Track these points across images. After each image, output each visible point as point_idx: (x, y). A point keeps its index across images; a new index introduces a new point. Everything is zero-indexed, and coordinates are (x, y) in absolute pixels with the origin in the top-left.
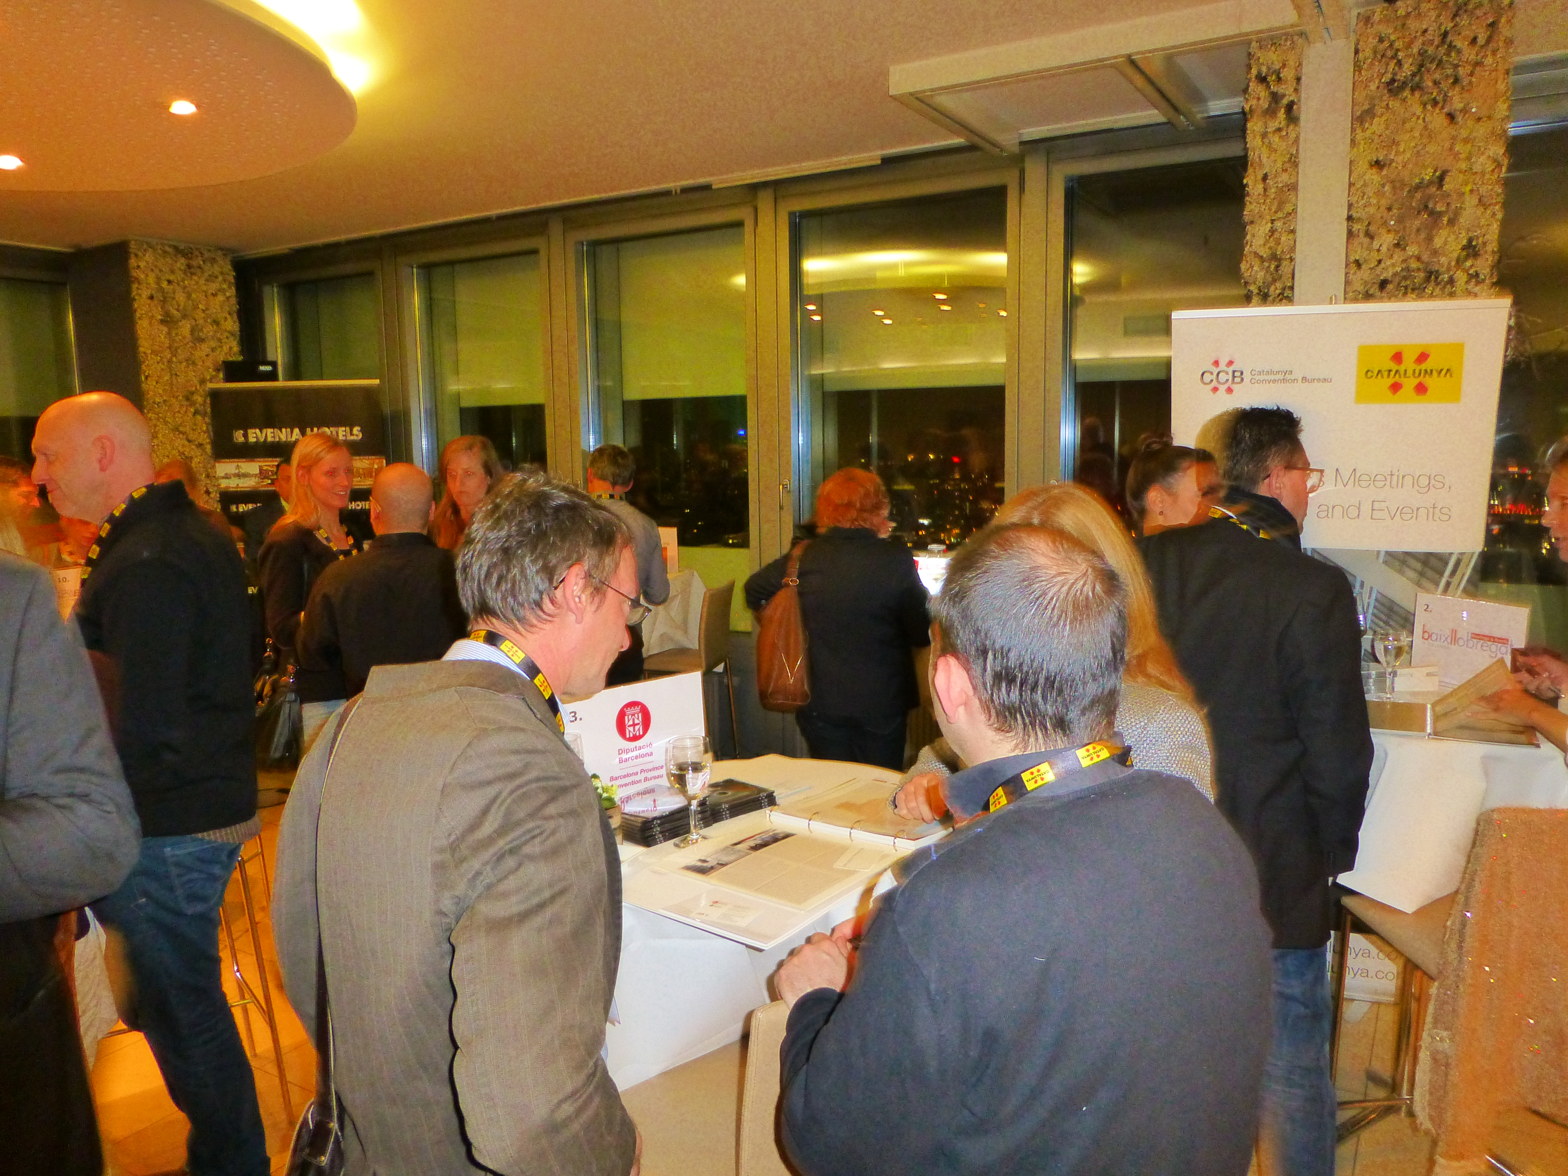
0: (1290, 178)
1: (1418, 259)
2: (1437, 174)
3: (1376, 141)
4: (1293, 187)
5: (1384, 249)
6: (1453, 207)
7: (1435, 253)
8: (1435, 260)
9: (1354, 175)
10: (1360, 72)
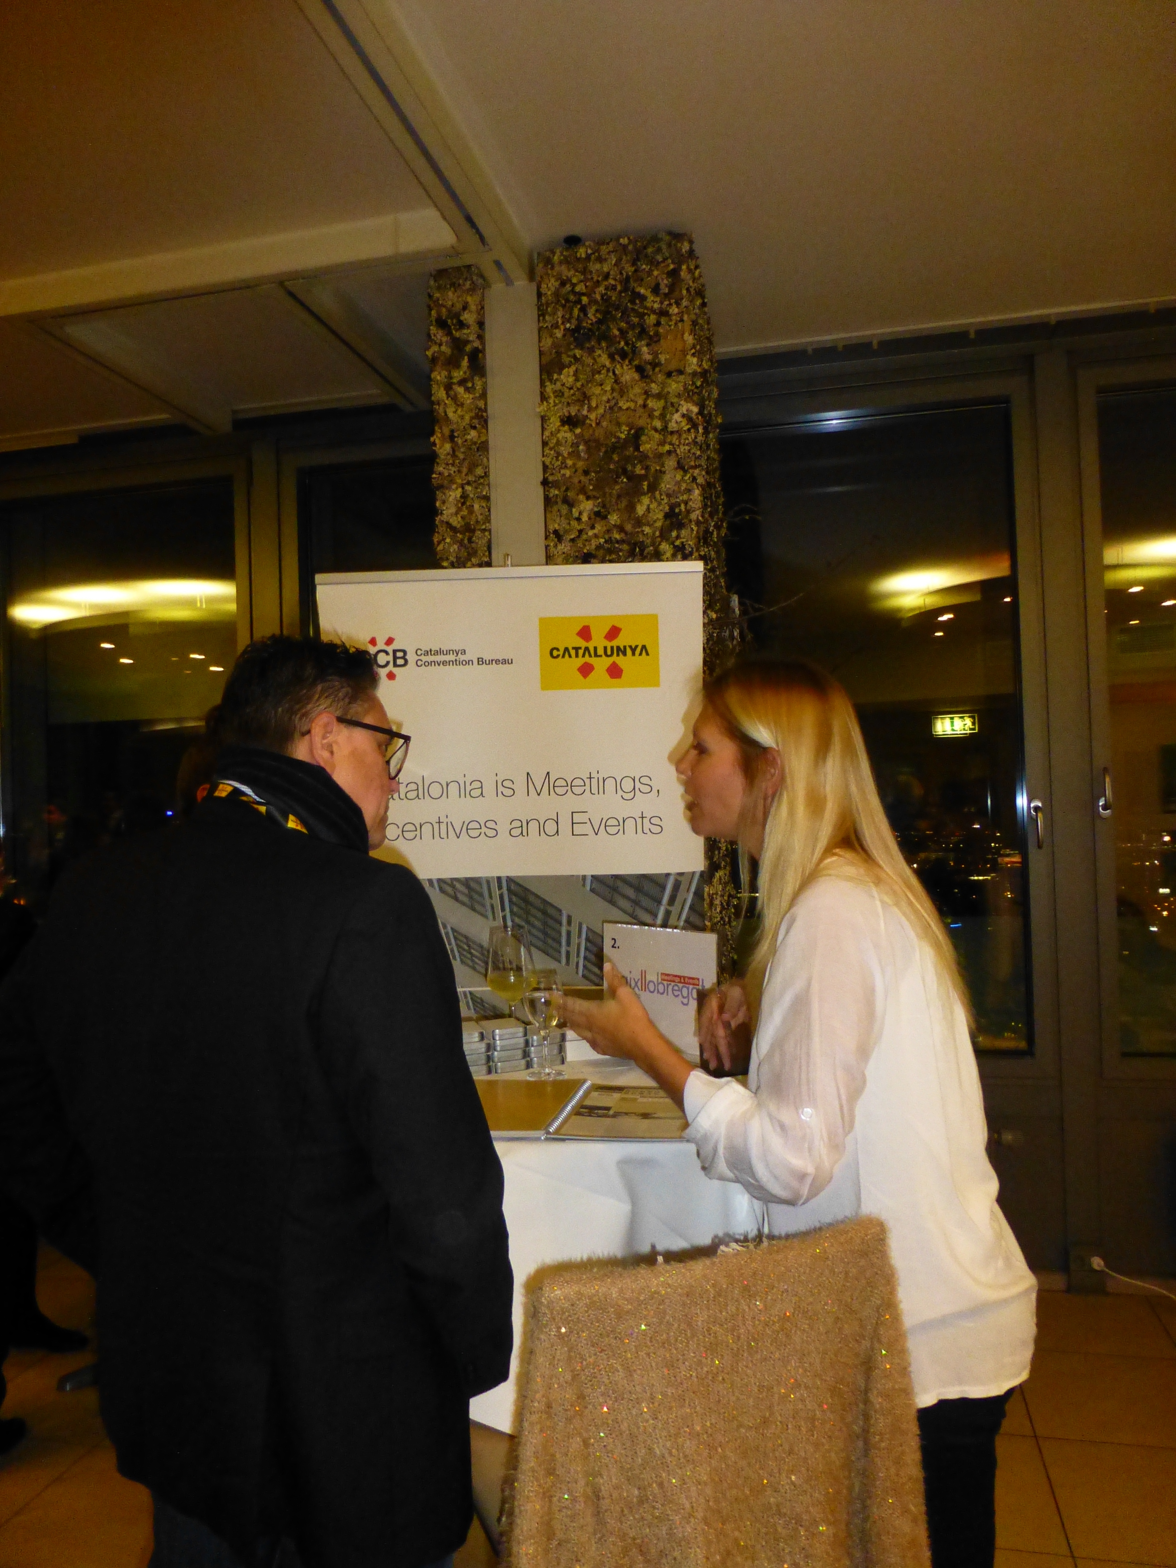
0: (479, 437)
1: (621, 529)
2: (633, 432)
3: (566, 394)
4: (484, 447)
5: (585, 518)
6: (653, 469)
7: (639, 522)
8: (639, 530)
9: (547, 433)
10: (543, 315)
